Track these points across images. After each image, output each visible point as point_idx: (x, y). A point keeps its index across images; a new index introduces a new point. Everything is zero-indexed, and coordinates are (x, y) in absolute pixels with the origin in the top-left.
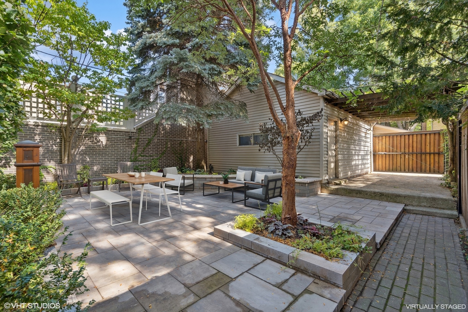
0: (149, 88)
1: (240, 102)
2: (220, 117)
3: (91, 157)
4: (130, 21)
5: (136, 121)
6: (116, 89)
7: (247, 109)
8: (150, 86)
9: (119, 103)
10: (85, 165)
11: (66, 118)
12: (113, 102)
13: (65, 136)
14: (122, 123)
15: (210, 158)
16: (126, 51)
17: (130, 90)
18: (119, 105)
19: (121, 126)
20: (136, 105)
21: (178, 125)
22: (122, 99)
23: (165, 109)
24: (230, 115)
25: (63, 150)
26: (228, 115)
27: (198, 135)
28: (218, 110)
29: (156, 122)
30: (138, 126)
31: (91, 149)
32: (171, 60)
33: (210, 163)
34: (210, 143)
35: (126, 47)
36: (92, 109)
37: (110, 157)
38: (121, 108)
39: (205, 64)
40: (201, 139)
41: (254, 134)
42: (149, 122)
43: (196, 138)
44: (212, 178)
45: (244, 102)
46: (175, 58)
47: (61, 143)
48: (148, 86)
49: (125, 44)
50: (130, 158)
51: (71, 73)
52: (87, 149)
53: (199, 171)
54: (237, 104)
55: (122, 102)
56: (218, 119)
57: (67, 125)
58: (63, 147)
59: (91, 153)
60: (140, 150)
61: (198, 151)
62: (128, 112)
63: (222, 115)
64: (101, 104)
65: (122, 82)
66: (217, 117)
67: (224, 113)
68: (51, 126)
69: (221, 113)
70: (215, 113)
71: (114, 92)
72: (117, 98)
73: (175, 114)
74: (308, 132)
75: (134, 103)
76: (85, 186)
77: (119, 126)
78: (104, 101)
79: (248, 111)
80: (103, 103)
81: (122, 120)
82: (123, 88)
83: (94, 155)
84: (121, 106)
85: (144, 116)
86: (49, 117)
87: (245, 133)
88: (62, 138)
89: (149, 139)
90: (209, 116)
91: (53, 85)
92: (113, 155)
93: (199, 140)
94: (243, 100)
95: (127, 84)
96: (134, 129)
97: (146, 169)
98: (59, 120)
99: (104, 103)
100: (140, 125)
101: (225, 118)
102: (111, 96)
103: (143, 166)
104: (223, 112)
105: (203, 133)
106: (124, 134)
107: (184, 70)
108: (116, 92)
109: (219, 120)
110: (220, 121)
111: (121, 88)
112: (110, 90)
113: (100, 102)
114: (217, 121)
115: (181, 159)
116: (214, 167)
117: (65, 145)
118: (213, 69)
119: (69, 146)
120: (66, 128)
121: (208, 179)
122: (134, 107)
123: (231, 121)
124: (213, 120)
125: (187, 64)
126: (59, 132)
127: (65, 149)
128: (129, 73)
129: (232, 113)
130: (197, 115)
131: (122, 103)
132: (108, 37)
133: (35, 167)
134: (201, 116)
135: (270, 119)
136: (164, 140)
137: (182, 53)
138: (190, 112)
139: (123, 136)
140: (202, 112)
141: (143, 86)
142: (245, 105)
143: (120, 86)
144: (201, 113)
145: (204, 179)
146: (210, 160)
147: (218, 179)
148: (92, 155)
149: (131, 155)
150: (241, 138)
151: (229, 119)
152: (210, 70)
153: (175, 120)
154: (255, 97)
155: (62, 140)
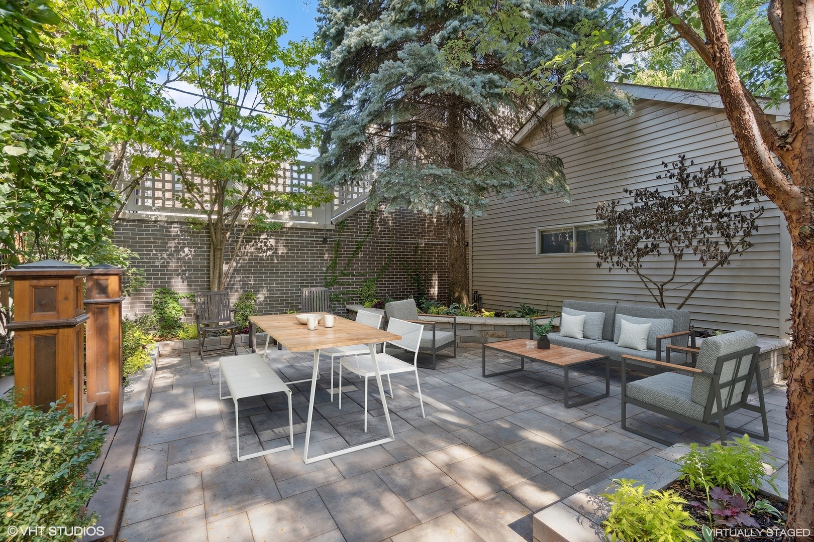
0: (356, 139)
1: (548, 156)
2: (506, 192)
3: (258, 277)
4: (322, 16)
5: (336, 208)
6: (299, 150)
7: (564, 171)
8: (358, 135)
9: (306, 176)
10: (247, 291)
11: (216, 208)
12: (295, 175)
13: (215, 240)
14: (310, 214)
15: (474, 279)
16: (318, 76)
17: (323, 150)
18: (306, 180)
19: (310, 218)
20: (334, 175)
21: (415, 211)
22: (309, 168)
23: (387, 178)
24: (529, 187)
25: (212, 265)
26: (522, 187)
27: (452, 233)
28: (501, 176)
29: (370, 209)
30: (337, 219)
31: (259, 263)
32: (401, 69)
33: (475, 288)
34: (475, 249)
35: (317, 66)
36: (259, 189)
37: (289, 277)
38: (310, 184)
39: (474, 75)
40: (458, 241)
41: (577, 227)
42: (358, 210)
43: (449, 239)
44: (485, 325)
45: (558, 156)
46: (409, 66)
47: (209, 252)
48: (354, 134)
49: (314, 62)
50: (325, 279)
51: (226, 125)
52: (252, 263)
53: (455, 308)
54: (543, 161)
55: (310, 173)
56: (501, 197)
57: (218, 219)
58: (212, 258)
59: (258, 270)
60: (342, 264)
61: (453, 265)
62: (319, 191)
63: (511, 186)
64: (275, 179)
65: (310, 136)
66: (498, 192)
67: (515, 183)
68: (195, 222)
69: (507, 182)
70: (496, 183)
71: (296, 155)
72: (302, 167)
73: (408, 189)
74: (744, 219)
75: (329, 173)
76: (245, 332)
77: (306, 218)
78: (281, 173)
79: (567, 176)
80: (278, 177)
81: (310, 207)
82: (312, 148)
83: (263, 273)
84: (309, 180)
85: (349, 199)
86: (189, 206)
87: (553, 227)
88: (210, 244)
89: (359, 242)
90: (480, 189)
91: (196, 148)
92: (295, 273)
93: (455, 243)
94: (554, 153)
95: (319, 138)
96: (332, 223)
97: (352, 300)
98: (204, 211)
99: (280, 177)
100: (342, 216)
101: (517, 193)
102: (291, 164)
103: (347, 294)
104: (513, 180)
105: (463, 228)
106: (314, 234)
107: (428, 90)
108: (299, 155)
109: (504, 198)
110: (507, 200)
111: (309, 147)
112: (290, 152)
113: (272, 175)
114: (500, 201)
115: (417, 280)
116: (484, 297)
117: (214, 255)
118: (492, 84)
119: (220, 258)
120: (215, 225)
121: (475, 328)
122: (329, 179)
123: (529, 201)
124: (492, 198)
125: (434, 77)
126: (206, 233)
127: (214, 263)
128: (322, 116)
129: (532, 182)
130: (455, 189)
131: (310, 177)
132: (285, 51)
133: (61, 330)
134: (465, 191)
135: (626, 191)
136: (385, 243)
137: (423, 53)
138: (441, 183)
139: (313, 237)
140: (467, 182)
141: (345, 134)
142: (560, 162)
143: (306, 144)
144: (464, 184)
145: (467, 327)
146: (475, 283)
147: (497, 328)
148: (260, 273)
149: (326, 273)
150: (544, 237)
151: (526, 196)
152: (484, 87)
153: (409, 202)
154: (585, 142)
155: (210, 248)
